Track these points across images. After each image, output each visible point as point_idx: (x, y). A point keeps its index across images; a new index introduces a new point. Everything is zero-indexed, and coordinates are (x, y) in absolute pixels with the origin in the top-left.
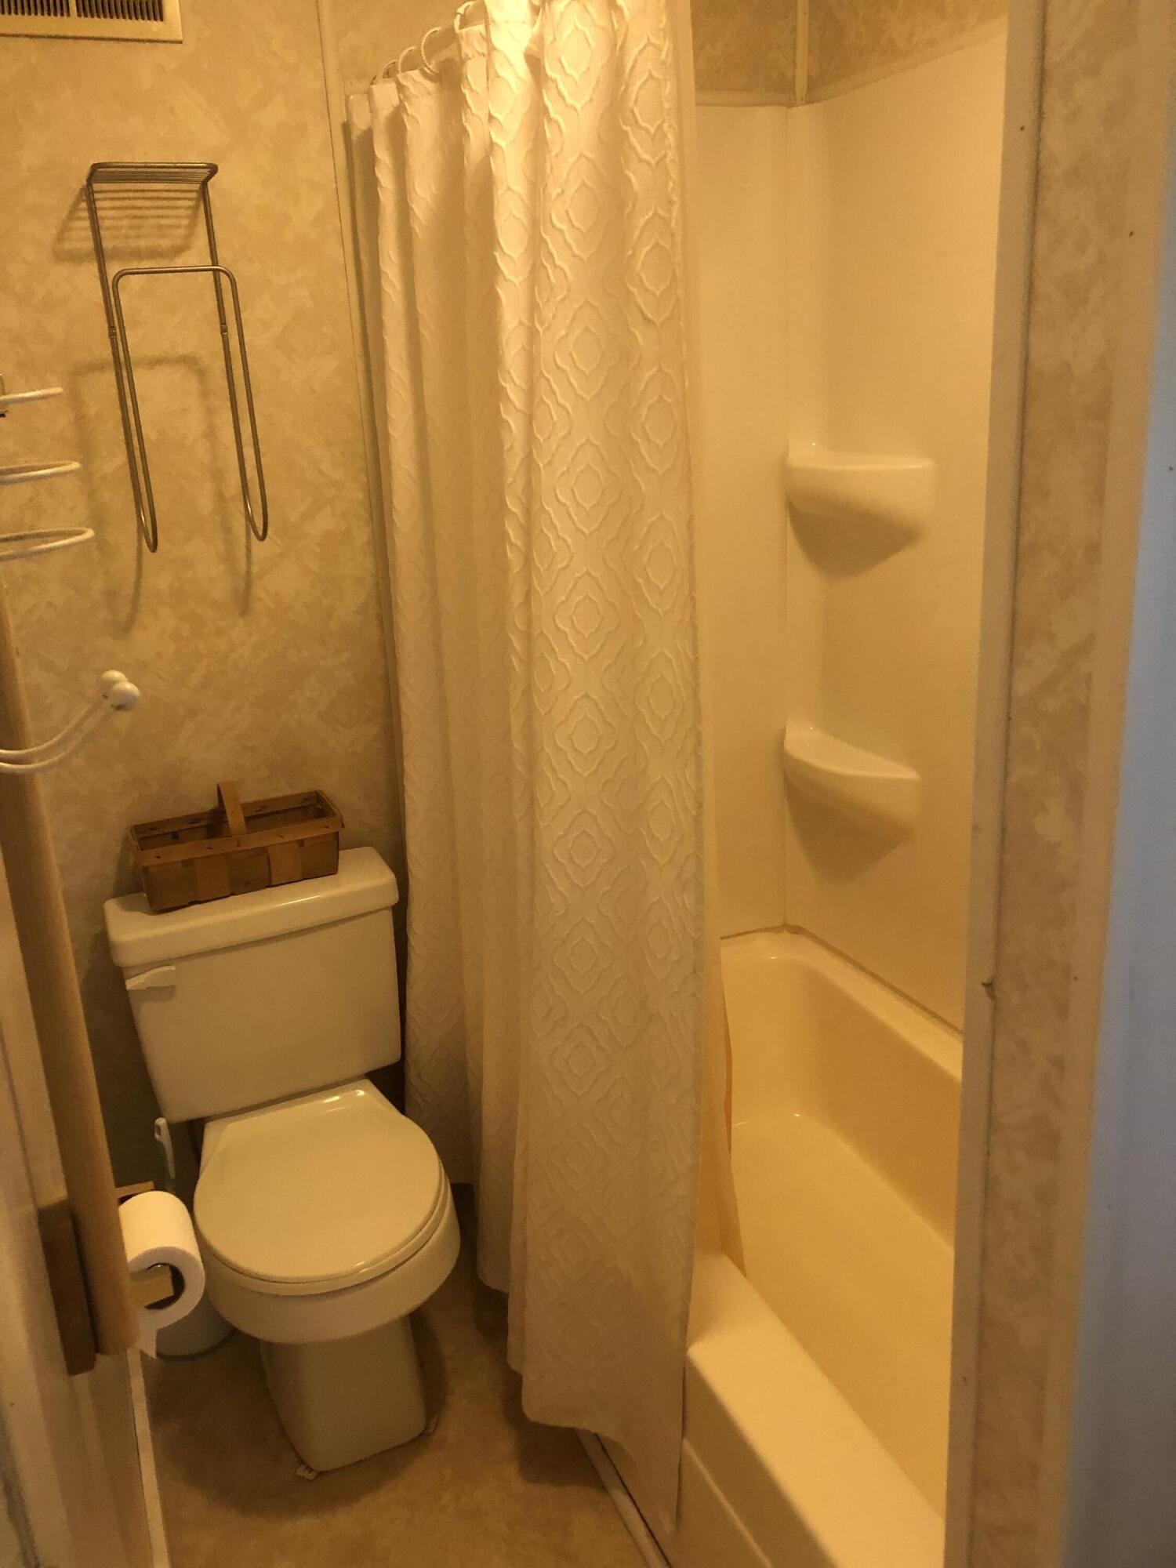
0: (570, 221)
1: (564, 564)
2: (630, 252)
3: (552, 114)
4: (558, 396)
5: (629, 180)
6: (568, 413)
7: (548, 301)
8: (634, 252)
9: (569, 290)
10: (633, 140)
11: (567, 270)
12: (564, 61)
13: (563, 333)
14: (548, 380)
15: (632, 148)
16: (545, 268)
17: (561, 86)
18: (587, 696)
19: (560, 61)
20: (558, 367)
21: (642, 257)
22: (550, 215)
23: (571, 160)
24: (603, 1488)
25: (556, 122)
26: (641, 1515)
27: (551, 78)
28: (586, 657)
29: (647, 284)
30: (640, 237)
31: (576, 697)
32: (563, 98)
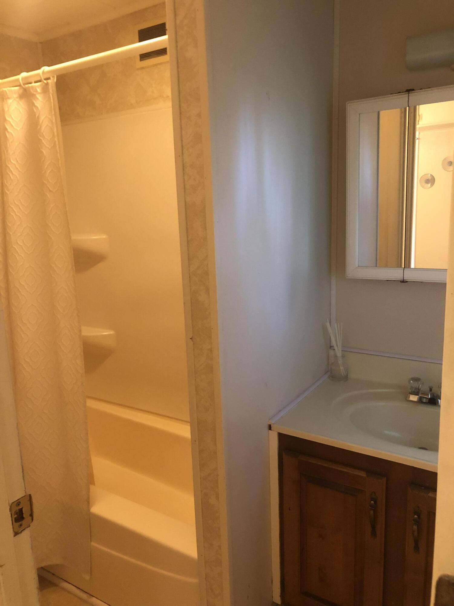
0: (17, 161)
1: (22, 263)
2: (44, 172)
3: (9, 130)
4: (16, 212)
5: (43, 152)
6: (20, 218)
7: (10, 184)
8: (45, 171)
9: (18, 181)
10: (43, 141)
11: (17, 175)
12: (12, 116)
13: (16, 194)
14: (12, 208)
15: (43, 143)
16: (9, 175)
17: (12, 123)
18: (32, 305)
19: (11, 116)
20: (15, 204)
21: (48, 173)
22: (10, 159)
23: (17, 144)
24: (56, 585)
25: (11, 133)
26: (73, 585)
27: (8, 120)
28: (31, 292)
29: (50, 181)
30: (47, 167)
31: (29, 306)
32: (13, 126)
